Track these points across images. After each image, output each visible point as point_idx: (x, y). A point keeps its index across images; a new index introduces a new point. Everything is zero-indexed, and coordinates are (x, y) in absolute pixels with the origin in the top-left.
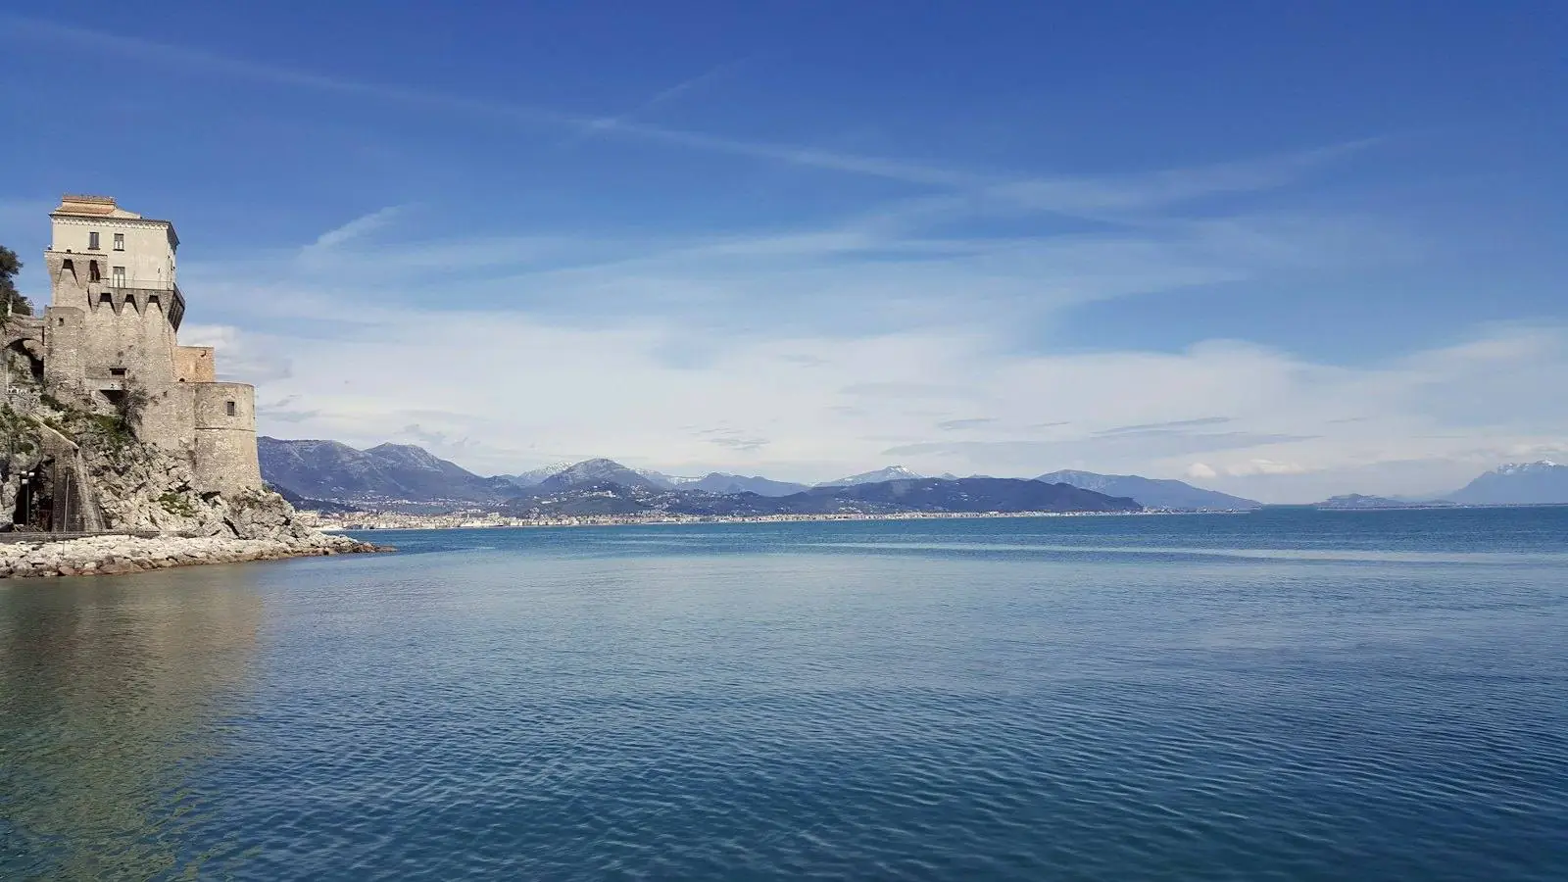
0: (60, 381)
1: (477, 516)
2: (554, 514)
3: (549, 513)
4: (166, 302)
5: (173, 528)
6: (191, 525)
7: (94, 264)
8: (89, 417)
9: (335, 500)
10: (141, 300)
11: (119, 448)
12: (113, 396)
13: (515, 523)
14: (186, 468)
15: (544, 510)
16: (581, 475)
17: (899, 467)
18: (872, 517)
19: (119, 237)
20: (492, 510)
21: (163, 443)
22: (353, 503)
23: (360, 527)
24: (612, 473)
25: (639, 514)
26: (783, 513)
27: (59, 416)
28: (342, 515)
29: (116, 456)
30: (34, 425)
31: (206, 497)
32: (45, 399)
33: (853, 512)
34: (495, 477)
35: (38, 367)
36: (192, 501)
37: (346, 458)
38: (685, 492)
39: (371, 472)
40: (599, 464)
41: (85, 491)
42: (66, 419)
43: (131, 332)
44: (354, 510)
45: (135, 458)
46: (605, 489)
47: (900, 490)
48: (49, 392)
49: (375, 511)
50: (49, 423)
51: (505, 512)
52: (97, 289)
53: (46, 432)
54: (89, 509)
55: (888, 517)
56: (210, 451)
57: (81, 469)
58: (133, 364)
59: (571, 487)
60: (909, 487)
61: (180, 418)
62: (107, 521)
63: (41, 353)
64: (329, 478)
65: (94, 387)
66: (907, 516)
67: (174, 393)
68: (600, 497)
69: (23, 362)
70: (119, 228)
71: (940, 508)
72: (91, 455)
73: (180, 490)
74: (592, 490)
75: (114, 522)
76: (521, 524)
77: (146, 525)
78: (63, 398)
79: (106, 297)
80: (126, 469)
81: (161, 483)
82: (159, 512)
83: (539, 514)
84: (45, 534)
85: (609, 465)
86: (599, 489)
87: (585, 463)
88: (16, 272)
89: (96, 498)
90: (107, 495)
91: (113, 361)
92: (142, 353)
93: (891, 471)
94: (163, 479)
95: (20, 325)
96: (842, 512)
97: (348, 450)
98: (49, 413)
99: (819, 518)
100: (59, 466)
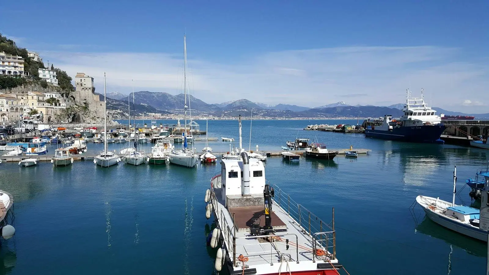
0: (77, 101)
1: (206, 116)
2: (228, 116)
3: (227, 116)
4: (91, 89)
5: (93, 122)
6: (95, 122)
7: (81, 84)
8: (81, 107)
9: (167, 111)
10: (88, 89)
11: (85, 111)
12: (85, 103)
13: (216, 118)
14: (95, 114)
15: (225, 115)
16: (238, 104)
17: (342, 102)
18: (328, 119)
19: (84, 80)
20: (210, 114)
21: (92, 110)
22: (171, 111)
23: (172, 119)
24: (247, 103)
25: (253, 116)
26: (299, 117)
27: (77, 106)
28: (168, 115)
29: (85, 112)
30: (74, 108)
31: (98, 118)
32: (75, 104)
33: (322, 117)
34: (212, 104)
35: (74, 99)
36: (96, 118)
37: (169, 98)
38: (269, 110)
39: (177, 102)
40: (243, 101)
41: (81, 117)
42: (78, 107)
43: (87, 94)
44: (171, 113)
45: (88, 112)
46: (244, 109)
47: (339, 110)
48: (76, 103)
49: (177, 114)
50: (76, 108)
51: (214, 115)
52: (82, 87)
53: (76, 109)
54: (81, 119)
55: (333, 119)
56: (98, 111)
57: (80, 114)
58: (87, 99)
59: (234, 108)
60: (342, 109)
61: (94, 106)
62: (84, 121)
63: (75, 97)
64: (165, 104)
65: (82, 102)
66: (339, 118)
67: (93, 103)
68: (242, 111)
69: (72, 99)
70: (85, 78)
71: (352, 116)
72: (82, 112)
73: (94, 117)
74: (240, 109)
75: (85, 121)
76: (218, 119)
77: (89, 122)
78: (78, 104)
79: (83, 89)
80: (86, 114)
81: (92, 116)
82: (91, 120)
83: (224, 116)
84: (76, 123)
85: (247, 101)
86: (242, 109)
87: (239, 100)
88: (71, 80)
89: (82, 118)
90: (84, 118)
91: (84, 98)
92: (88, 97)
93: (339, 103)
94: (92, 115)
95: (72, 93)
96: (319, 117)
97: (170, 96)
98: (76, 106)
99: (310, 119)
100: (77, 114)
